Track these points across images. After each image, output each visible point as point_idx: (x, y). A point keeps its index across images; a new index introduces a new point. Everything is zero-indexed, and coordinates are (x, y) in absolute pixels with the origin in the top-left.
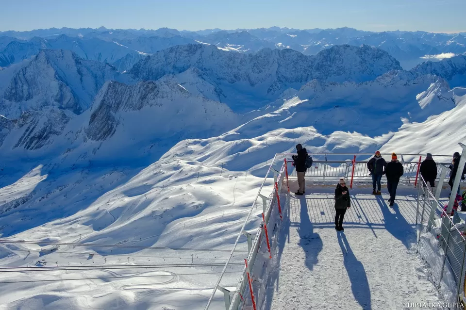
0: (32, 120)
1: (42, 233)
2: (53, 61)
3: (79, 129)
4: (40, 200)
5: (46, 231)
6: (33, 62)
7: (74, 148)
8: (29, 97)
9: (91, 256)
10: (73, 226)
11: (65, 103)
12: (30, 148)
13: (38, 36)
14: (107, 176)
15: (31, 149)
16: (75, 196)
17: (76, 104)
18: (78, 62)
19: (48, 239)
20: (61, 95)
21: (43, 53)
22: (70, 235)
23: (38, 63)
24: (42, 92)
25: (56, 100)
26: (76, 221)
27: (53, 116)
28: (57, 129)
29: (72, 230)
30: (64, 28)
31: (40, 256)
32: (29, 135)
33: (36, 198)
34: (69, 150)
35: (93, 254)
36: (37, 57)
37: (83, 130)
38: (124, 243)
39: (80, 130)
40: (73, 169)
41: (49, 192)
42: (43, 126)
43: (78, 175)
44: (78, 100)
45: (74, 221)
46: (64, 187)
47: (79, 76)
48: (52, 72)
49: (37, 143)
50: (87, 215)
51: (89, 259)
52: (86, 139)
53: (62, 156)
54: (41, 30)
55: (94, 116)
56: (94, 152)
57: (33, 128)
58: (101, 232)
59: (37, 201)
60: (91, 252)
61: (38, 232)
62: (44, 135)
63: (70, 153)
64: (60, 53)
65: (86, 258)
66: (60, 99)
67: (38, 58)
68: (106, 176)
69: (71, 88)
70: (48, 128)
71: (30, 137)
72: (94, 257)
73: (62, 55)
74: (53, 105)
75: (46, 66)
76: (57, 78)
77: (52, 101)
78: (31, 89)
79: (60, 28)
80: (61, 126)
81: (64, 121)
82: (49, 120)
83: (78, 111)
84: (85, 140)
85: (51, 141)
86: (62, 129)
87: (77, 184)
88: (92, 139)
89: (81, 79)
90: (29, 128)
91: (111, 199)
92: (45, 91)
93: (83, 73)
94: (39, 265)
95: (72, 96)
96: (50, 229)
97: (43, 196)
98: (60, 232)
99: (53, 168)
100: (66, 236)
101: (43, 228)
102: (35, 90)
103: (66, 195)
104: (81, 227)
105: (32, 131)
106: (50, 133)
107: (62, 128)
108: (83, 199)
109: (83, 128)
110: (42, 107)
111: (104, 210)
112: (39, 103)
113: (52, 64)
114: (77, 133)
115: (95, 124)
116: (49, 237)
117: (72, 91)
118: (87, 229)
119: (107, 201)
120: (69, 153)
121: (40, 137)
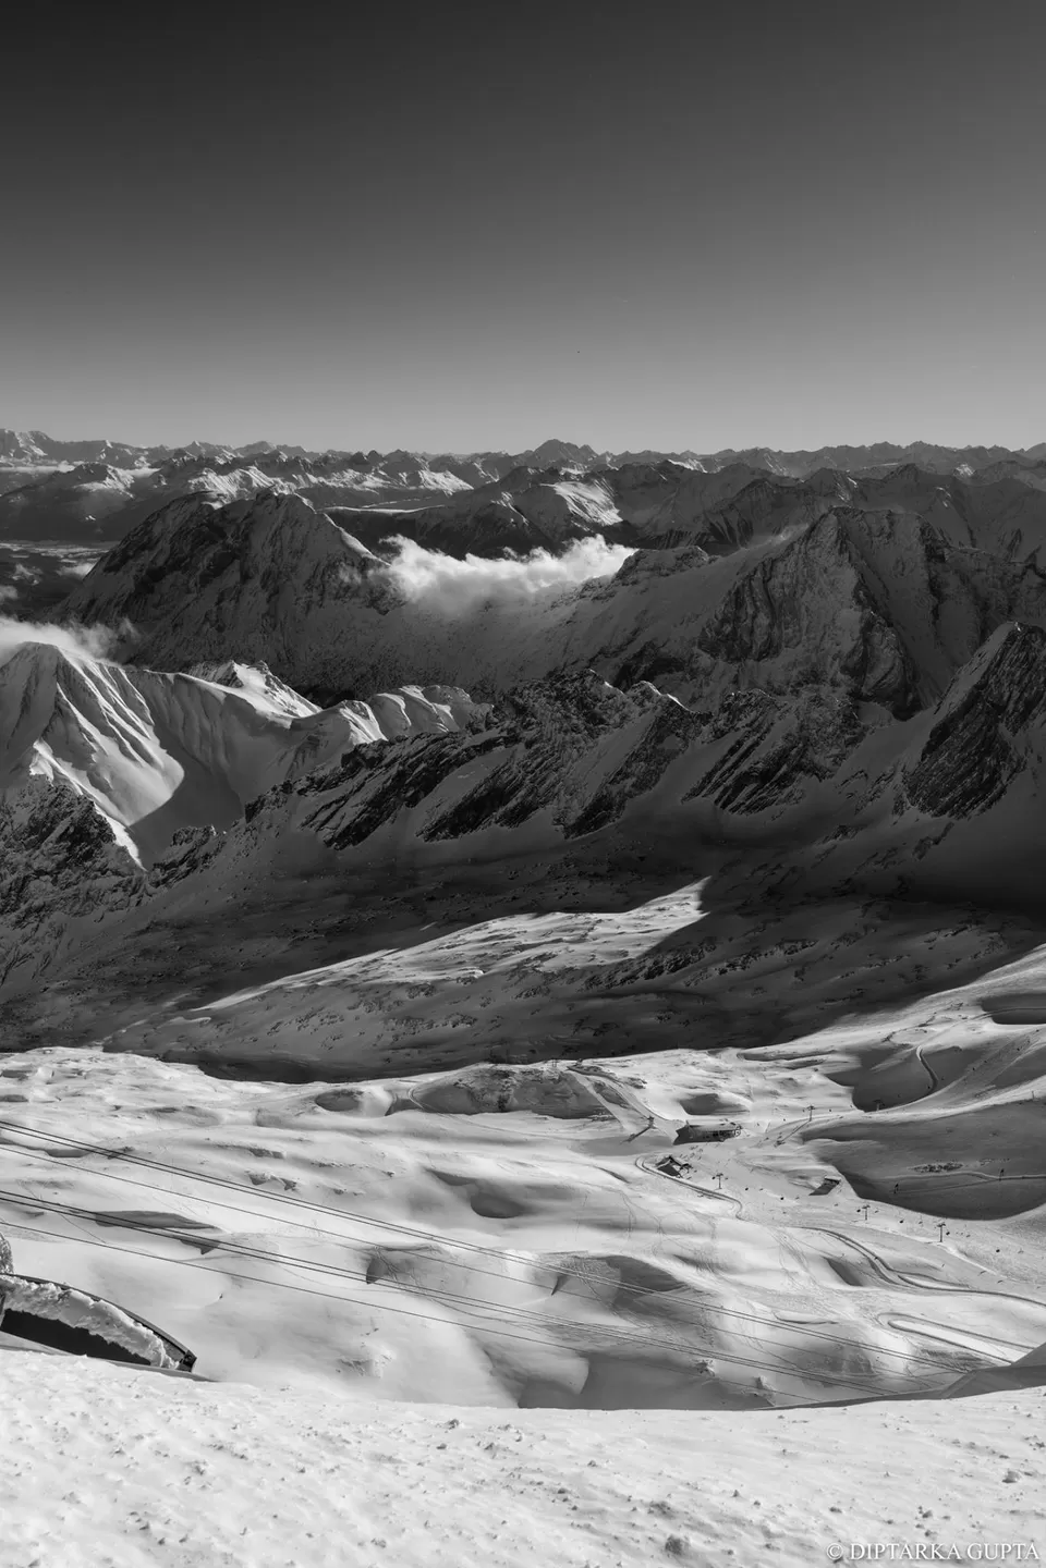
0: (753, 722)
1: (702, 1072)
2: (856, 547)
3: (888, 770)
4: (723, 972)
5: (718, 1070)
6: (797, 547)
7: (860, 827)
8: (770, 650)
9: (828, 1186)
10: (797, 1075)
11: (872, 679)
12: (730, 806)
13: (834, 466)
14: (943, 938)
15: (733, 810)
16: (832, 980)
17: (906, 688)
18: (933, 554)
19: (714, 1097)
20: (865, 658)
21: (833, 519)
22: (781, 1101)
23: (813, 548)
24: (809, 639)
25: (844, 669)
26: (808, 1062)
27: (815, 715)
28: (822, 759)
29: (789, 1084)
30: (919, 447)
31: (679, 1141)
32: (735, 765)
33: (716, 962)
34: (844, 830)
35: (837, 1182)
36: (813, 529)
37: (899, 776)
38: (944, 1173)
39: (889, 772)
40: (844, 893)
41: (754, 953)
42: (780, 743)
43: (852, 916)
44: (915, 677)
45: (805, 1059)
46: (799, 945)
47: (931, 601)
48: (849, 577)
49: (753, 793)
50: (848, 1051)
51: (817, 1193)
52: (902, 802)
53: (819, 847)
54: (848, 449)
55: (941, 734)
56: (922, 847)
57: (751, 748)
58: (879, 1116)
59: (714, 971)
60: (832, 1172)
61: (692, 1068)
62: (781, 772)
63: (845, 841)
64: (885, 522)
65: (812, 1188)
66: (859, 667)
67: (814, 533)
68: (941, 938)
69: (898, 634)
70: (793, 752)
71: (737, 772)
72: (835, 1193)
73: (887, 530)
74: (834, 684)
75: (833, 560)
76: (859, 602)
77: (833, 670)
78: (779, 627)
79: (904, 446)
80: (835, 751)
81: (847, 737)
82: (802, 727)
83: (904, 712)
84: (898, 808)
85: (797, 795)
86: (835, 762)
87: (843, 946)
88: (923, 809)
89: (936, 613)
90: (740, 743)
91: (938, 1017)
92: (818, 639)
93: (947, 591)
94: (669, 1168)
95: (897, 662)
96: (730, 1066)
97: (732, 960)
98: (756, 1082)
99: (783, 879)
100: (769, 1101)
101: (711, 1060)
102: (790, 631)
103: (803, 972)
104: (822, 1085)
105: (746, 755)
106: (799, 767)
107: (840, 758)
108: (852, 998)
109: (900, 768)
110: (800, 684)
111: (905, 1046)
112: (795, 673)
113: (854, 556)
114: (878, 781)
115: (941, 761)
116: (717, 1092)
117: (901, 645)
118: (838, 1095)
119: (924, 1018)
120: (840, 841)
121: (765, 777)
